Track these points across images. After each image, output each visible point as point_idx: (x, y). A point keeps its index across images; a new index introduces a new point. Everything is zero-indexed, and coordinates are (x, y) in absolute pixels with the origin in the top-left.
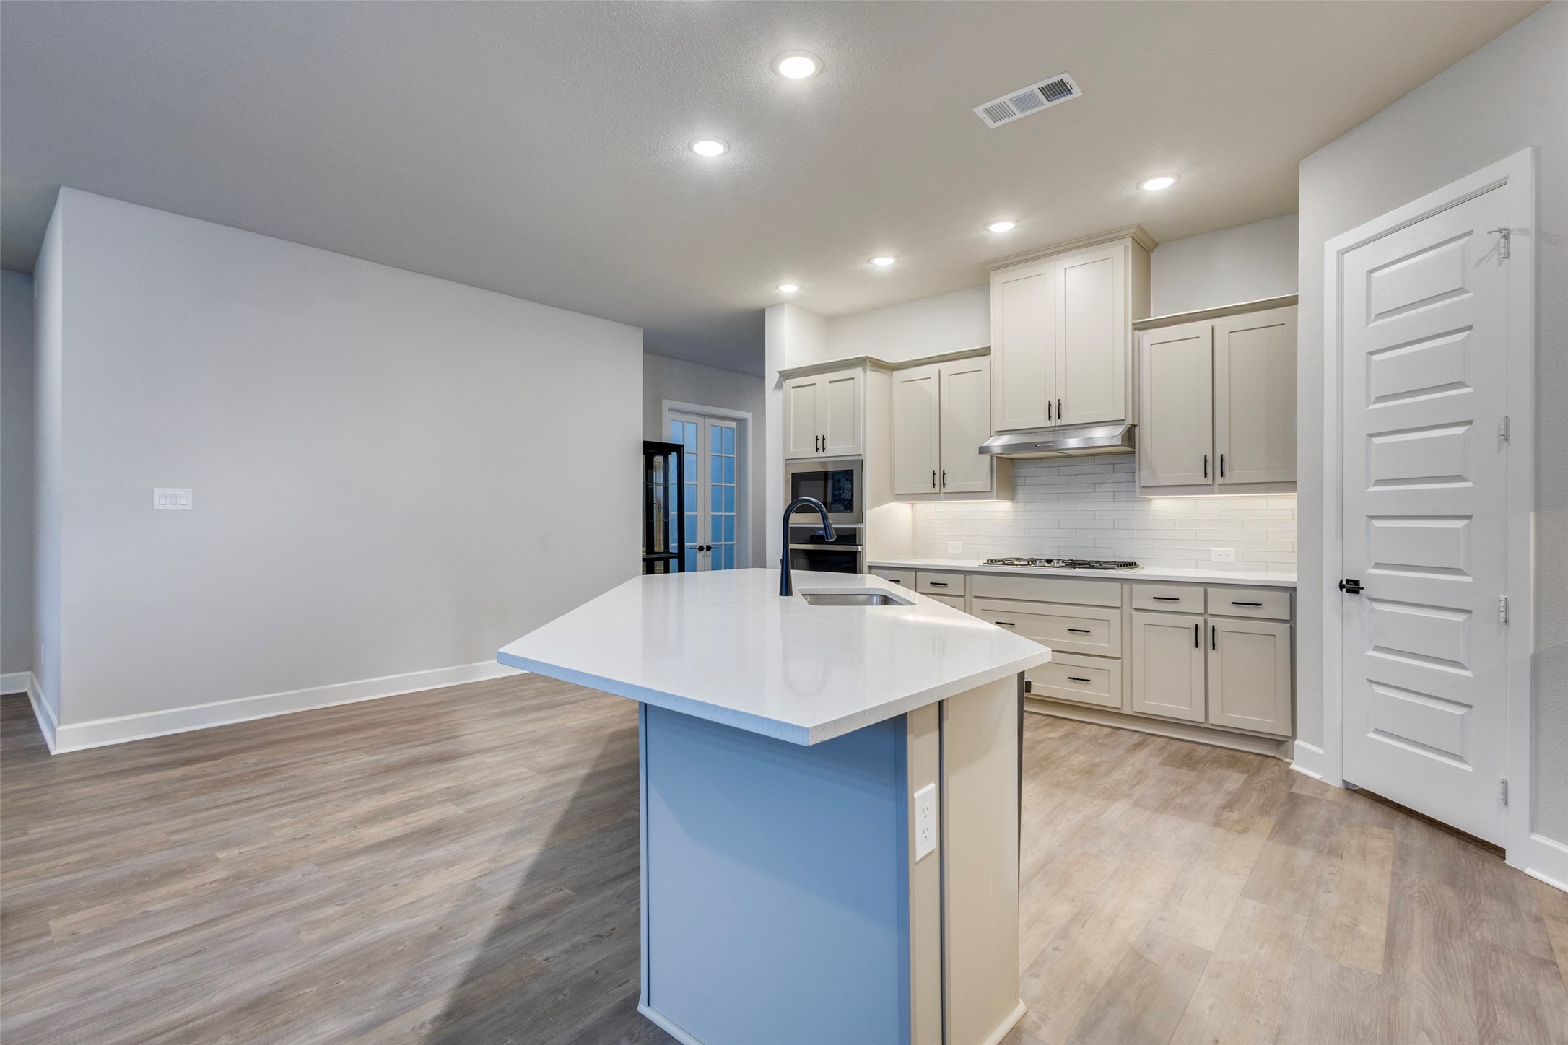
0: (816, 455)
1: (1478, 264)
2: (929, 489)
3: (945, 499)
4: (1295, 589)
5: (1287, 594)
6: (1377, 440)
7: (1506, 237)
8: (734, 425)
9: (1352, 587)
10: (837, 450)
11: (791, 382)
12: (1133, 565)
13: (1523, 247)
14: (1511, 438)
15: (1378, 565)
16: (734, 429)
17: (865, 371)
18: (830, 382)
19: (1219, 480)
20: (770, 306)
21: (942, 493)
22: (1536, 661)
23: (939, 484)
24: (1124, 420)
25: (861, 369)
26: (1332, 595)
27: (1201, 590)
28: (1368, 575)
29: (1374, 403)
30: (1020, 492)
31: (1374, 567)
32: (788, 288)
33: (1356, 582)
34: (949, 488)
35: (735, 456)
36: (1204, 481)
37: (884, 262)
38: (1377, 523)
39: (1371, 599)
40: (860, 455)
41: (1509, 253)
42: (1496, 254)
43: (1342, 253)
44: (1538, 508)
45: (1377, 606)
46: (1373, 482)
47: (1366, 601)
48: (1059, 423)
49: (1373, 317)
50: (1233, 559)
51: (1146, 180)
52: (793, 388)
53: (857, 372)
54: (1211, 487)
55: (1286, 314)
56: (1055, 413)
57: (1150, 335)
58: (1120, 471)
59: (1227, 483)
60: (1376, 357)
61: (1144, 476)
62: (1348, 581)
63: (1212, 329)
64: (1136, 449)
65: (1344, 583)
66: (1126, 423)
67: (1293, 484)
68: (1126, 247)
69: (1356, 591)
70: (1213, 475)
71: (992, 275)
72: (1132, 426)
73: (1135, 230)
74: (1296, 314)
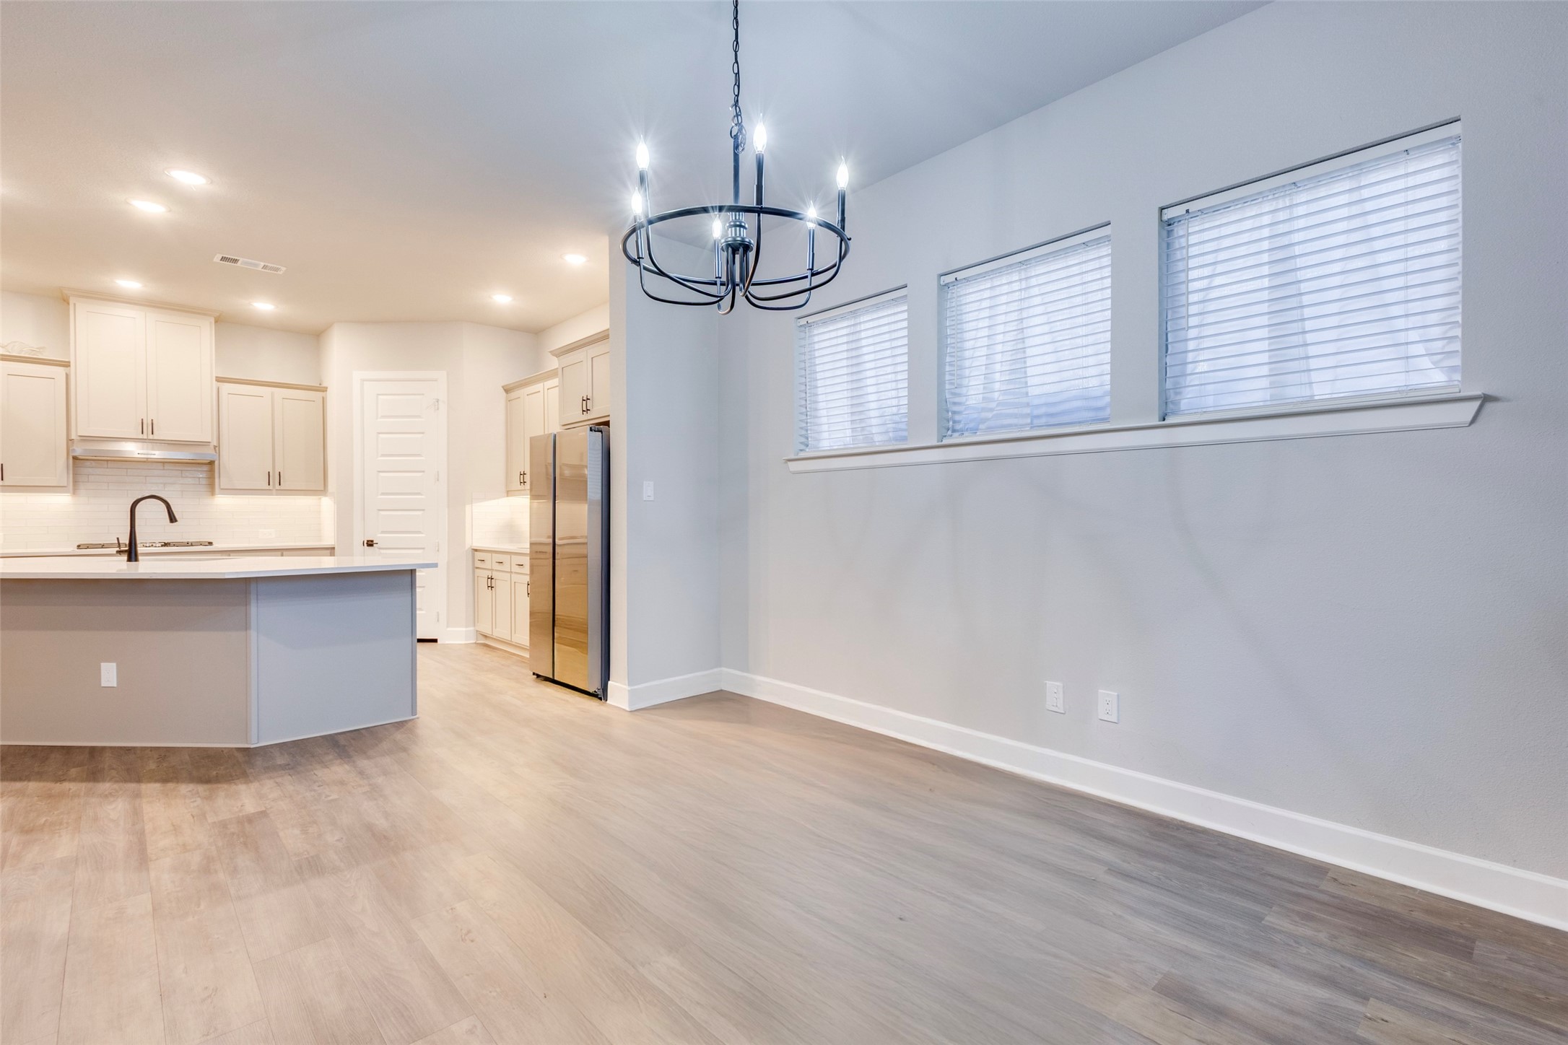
1: (425, 408)
4: (334, 547)
5: (328, 551)
6: (383, 474)
7: (437, 401)
9: (370, 544)
12: (210, 544)
13: (443, 407)
14: (440, 479)
15: (383, 532)
19: (277, 487)
22: (448, 563)
24: (210, 442)
26: (359, 548)
28: (377, 537)
29: (382, 456)
30: (82, 487)
31: (380, 533)
33: (372, 541)
36: (267, 487)
38: (382, 513)
39: (380, 548)
41: (438, 409)
42: (433, 408)
43: (363, 380)
44: (449, 507)
45: (382, 551)
46: (380, 493)
47: (378, 550)
48: (151, 437)
49: (380, 416)
50: (273, 536)
51: (256, 301)
54: (274, 492)
55: (316, 396)
56: (147, 429)
57: (226, 388)
58: (201, 476)
59: (282, 488)
60: (381, 435)
61: (222, 481)
62: (368, 541)
63: (272, 394)
64: (216, 463)
65: (365, 542)
66: (212, 445)
67: (323, 491)
68: (211, 323)
69: (372, 545)
70: (275, 482)
71: (72, 301)
72: (215, 447)
73: (218, 314)
74: (323, 398)
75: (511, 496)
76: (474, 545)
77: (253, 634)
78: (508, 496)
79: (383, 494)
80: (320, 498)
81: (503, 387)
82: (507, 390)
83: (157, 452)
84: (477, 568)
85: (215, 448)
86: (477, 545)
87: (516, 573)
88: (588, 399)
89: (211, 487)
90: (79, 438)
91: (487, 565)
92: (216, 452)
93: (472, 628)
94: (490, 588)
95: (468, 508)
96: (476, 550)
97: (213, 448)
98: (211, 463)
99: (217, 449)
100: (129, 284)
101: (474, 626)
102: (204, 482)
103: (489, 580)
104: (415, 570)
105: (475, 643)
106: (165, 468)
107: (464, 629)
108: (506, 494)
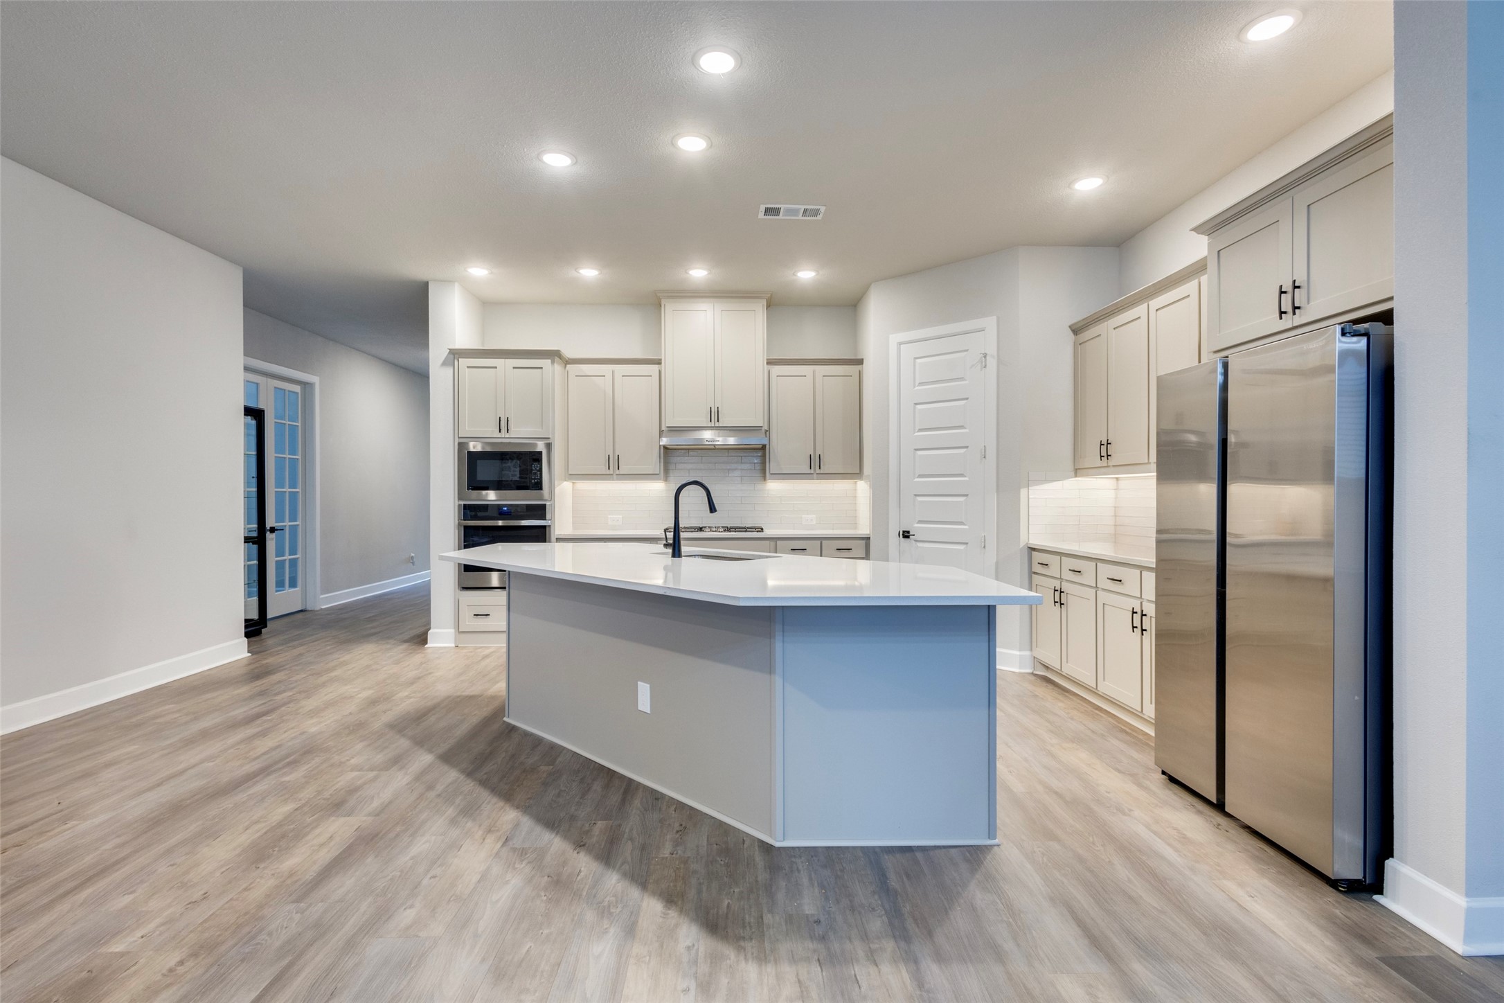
0: (499, 435)
1: (971, 367)
2: (604, 470)
3: (617, 479)
4: (869, 538)
5: (864, 542)
6: (919, 453)
7: (985, 357)
8: (297, 389)
9: (906, 535)
10: (521, 433)
11: (464, 362)
12: (759, 529)
13: (992, 363)
14: (987, 456)
15: (920, 522)
16: (297, 393)
17: (553, 362)
18: (514, 368)
19: (818, 471)
20: (435, 281)
21: (614, 475)
22: (997, 563)
23: (613, 467)
24: (761, 427)
25: (550, 361)
26: (894, 540)
27: (819, 542)
28: (914, 527)
29: (918, 432)
30: (671, 475)
31: (918, 523)
32: (478, 271)
33: (908, 532)
34: (622, 471)
35: (299, 425)
36: (809, 471)
37: (589, 273)
38: (919, 499)
39: (916, 541)
40: (549, 438)
41: (986, 366)
42: (979, 365)
43: (900, 344)
44: (998, 491)
45: (920, 545)
46: (917, 475)
47: (914, 542)
48: (717, 425)
49: (917, 384)
50: (814, 522)
51: (799, 271)
52: (468, 367)
53: (545, 363)
54: (815, 475)
55: (852, 369)
56: (714, 417)
57: (777, 370)
58: (756, 461)
59: (822, 472)
60: (918, 406)
61: (772, 467)
62: (904, 532)
63: (814, 372)
64: (767, 447)
65: (901, 533)
66: (763, 429)
67: (858, 474)
68: (763, 305)
69: (908, 537)
70: (816, 467)
71: (663, 302)
72: (766, 431)
73: (769, 295)
74: (860, 371)
75: (1082, 476)
76: (1030, 542)
77: (778, 680)
78: (1076, 476)
79: (920, 476)
80: (856, 483)
81: (1070, 327)
82: (1076, 330)
83: (720, 439)
84: (1034, 573)
85: (766, 433)
86: (1035, 542)
87: (1104, 590)
88: (1295, 287)
89: (763, 473)
90: (667, 429)
91: (1053, 570)
92: (766, 436)
93: (1027, 653)
94: (1058, 605)
95: (1023, 492)
96: (1034, 549)
97: (764, 431)
98: (763, 447)
99: (768, 433)
100: (698, 273)
101: (1031, 650)
102: (758, 467)
103: (1057, 594)
104: (995, 606)
105: (1032, 673)
106: (729, 454)
107: (1018, 653)
108: (1073, 473)
